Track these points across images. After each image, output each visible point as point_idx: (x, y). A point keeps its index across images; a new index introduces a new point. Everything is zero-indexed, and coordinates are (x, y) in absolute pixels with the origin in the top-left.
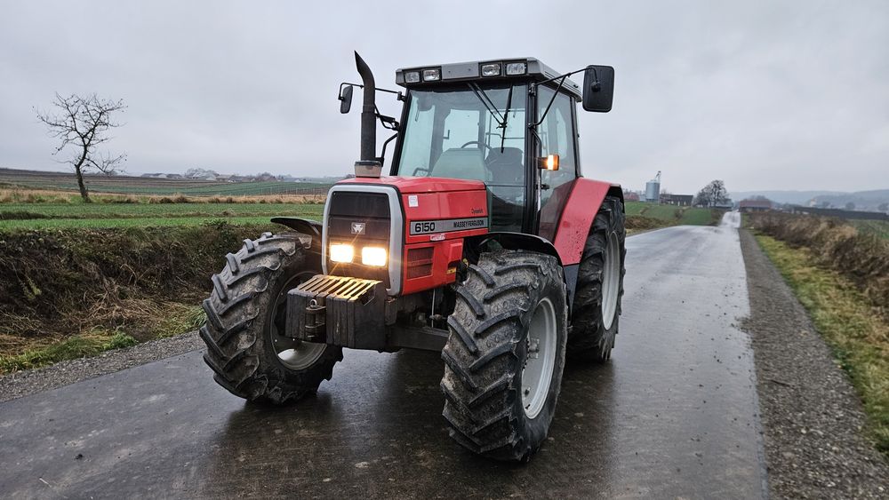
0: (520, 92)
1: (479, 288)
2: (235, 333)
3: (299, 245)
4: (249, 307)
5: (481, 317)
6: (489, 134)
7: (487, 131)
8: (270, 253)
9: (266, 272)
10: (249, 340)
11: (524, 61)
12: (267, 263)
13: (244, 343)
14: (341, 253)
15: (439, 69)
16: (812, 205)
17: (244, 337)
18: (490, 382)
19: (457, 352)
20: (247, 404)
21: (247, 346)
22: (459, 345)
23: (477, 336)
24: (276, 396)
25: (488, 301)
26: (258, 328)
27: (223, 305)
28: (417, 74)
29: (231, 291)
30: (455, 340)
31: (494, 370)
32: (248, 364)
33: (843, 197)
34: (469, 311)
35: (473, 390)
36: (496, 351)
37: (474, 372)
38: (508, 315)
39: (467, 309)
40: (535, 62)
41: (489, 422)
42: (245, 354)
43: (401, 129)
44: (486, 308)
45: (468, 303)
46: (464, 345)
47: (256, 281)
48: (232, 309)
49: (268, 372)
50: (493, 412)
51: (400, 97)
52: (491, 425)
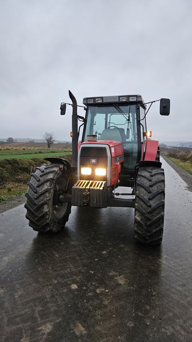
0: (133, 107)
1: (146, 181)
2: (42, 205)
3: (60, 169)
4: (47, 194)
5: (150, 192)
6: (110, 123)
7: (108, 121)
8: (52, 172)
9: (51, 180)
10: (48, 208)
11: (136, 96)
12: (51, 176)
13: (46, 209)
14: (86, 171)
15: (102, 98)
16: (178, 146)
17: (46, 207)
18: (156, 216)
19: (142, 206)
20: (39, 234)
21: (47, 210)
22: (142, 203)
23: (150, 199)
24: (54, 229)
25: (151, 186)
26: (51, 203)
27: (36, 195)
28: (93, 100)
29: (38, 189)
30: (140, 201)
31: (157, 211)
32: (47, 217)
33: (188, 143)
34: (144, 190)
35: (149, 220)
36: (158, 205)
37: (149, 213)
38: (161, 191)
39: (143, 190)
40: (140, 96)
41: (154, 231)
42: (46, 213)
43: (85, 121)
44: (151, 189)
45: (143, 187)
46: (145, 203)
47: (48, 183)
48: (40, 196)
49: (53, 220)
50: (156, 227)
51: (85, 109)
52: (156, 232)
